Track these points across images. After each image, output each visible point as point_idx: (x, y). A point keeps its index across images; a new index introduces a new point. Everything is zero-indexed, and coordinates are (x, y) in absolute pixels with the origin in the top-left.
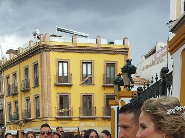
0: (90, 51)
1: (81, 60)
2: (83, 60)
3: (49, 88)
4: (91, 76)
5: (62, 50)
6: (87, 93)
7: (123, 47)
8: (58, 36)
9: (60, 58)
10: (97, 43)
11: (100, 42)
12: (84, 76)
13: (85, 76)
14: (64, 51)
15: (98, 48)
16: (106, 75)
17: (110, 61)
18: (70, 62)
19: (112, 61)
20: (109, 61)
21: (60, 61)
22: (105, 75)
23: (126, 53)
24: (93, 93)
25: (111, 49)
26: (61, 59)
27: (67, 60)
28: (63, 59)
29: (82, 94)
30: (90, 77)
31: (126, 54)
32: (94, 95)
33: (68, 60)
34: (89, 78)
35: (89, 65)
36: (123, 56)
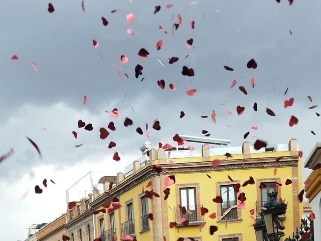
0: (233, 167)
1: (218, 183)
2: (220, 183)
3: (166, 231)
4: (235, 206)
5: (185, 170)
6: (229, 235)
7: (289, 154)
8: (179, 149)
9: (182, 183)
10: (243, 153)
11: (249, 151)
12: (223, 207)
13: (226, 207)
14: (189, 172)
15: (244, 160)
16: (262, 202)
17: (267, 179)
18: (199, 188)
19: (270, 179)
20: (265, 179)
21: (182, 187)
22: (260, 203)
23: (295, 164)
24: (240, 234)
25: (267, 160)
26: (184, 185)
27: (194, 184)
28: (187, 184)
29: (222, 236)
30: (234, 208)
31: (295, 165)
32: (242, 237)
33: (196, 184)
34: (232, 209)
35: (231, 189)
36: (290, 169)
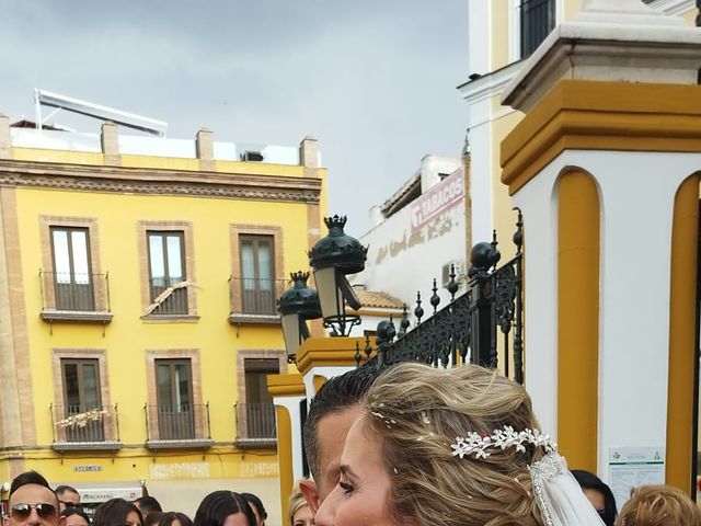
0: (175, 187)
1: (142, 223)
2: (147, 223)
3: (21, 330)
4: (182, 284)
5: (63, 183)
6: (170, 351)
7: (299, 173)
8: (44, 127)
9: (57, 214)
10: (198, 155)
11: (212, 155)
12: (155, 284)
13: (160, 284)
14: (71, 187)
15: (202, 174)
16: (242, 279)
17: (252, 227)
18: (96, 229)
19: (260, 227)
20: (249, 227)
21: (57, 223)
22: (238, 281)
23: (312, 197)
24: (195, 351)
25: (253, 180)
26: (60, 219)
27: (84, 220)
28: (68, 219)
29: (153, 352)
30: (180, 289)
31: (312, 200)
32: (199, 359)
33: (91, 220)
34: (175, 291)
35: (174, 242)
36: (303, 207)
